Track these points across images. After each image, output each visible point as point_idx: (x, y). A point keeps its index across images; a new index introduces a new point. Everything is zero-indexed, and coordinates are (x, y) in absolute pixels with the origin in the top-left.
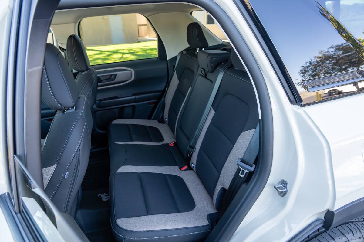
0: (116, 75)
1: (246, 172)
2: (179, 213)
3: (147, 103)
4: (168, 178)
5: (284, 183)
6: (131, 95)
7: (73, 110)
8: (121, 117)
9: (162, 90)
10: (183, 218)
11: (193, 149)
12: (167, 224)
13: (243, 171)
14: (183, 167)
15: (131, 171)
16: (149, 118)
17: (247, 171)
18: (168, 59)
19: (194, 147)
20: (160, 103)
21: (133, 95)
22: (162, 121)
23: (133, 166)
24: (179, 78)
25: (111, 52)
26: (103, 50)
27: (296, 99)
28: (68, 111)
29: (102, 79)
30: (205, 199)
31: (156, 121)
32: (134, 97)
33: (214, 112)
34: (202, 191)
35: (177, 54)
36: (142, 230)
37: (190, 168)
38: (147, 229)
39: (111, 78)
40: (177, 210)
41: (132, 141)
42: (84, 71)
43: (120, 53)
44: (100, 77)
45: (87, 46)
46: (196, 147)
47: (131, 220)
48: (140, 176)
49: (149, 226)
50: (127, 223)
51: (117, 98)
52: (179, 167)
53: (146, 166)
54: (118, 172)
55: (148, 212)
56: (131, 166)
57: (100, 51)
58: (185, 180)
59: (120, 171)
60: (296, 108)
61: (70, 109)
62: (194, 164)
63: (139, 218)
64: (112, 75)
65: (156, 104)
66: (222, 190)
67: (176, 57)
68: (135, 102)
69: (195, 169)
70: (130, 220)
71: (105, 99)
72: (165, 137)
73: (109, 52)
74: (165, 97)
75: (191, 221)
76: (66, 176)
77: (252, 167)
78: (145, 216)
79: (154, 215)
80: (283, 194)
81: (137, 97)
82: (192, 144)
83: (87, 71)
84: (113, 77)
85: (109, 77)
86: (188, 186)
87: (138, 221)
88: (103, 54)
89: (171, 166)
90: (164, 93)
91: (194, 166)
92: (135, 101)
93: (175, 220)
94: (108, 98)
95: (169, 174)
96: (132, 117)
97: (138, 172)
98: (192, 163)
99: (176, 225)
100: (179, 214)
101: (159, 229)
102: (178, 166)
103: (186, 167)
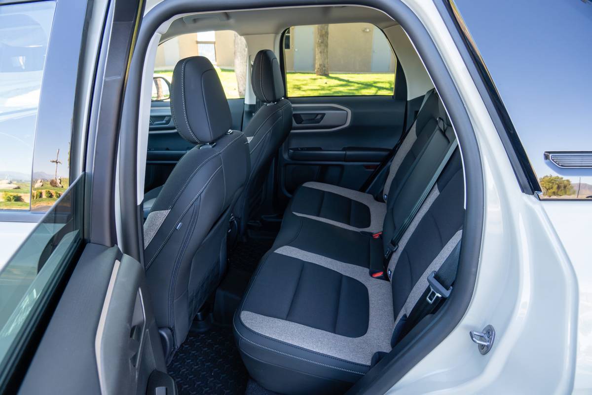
0: (324, 114)
1: (437, 297)
2: (333, 334)
3: (363, 165)
4: (344, 281)
5: (489, 332)
6: (341, 149)
7: (211, 146)
8: (321, 180)
9: (391, 148)
10: (333, 342)
11: (393, 247)
12: (305, 340)
13: (433, 294)
14: (378, 272)
15: (294, 256)
16: (363, 190)
17: (440, 296)
18: (409, 99)
19: (396, 243)
20: (384, 169)
21: (344, 149)
22: (379, 198)
23: (300, 250)
24: (418, 133)
25: (362, 84)
26: (351, 80)
27: (531, 184)
28: (205, 147)
29: (303, 119)
30: (385, 329)
31: (371, 196)
32: (344, 152)
33: (439, 193)
34: (388, 316)
35: (424, 93)
36: (267, 335)
37: (385, 277)
38: (274, 337)
39: (315, 119)
40: (334, 328)
41: (318, 215)
42: (270, 102)
43: (376, 87)
44: (302, 116)
45: (330, 72)
46: (399, 245)
47: (260, 317)
48: (303, 265)
49: (278, 333)
50: (252, 320)
51: (320, 149)
52: (370, 271)
53: (319, 256)
54: (275, 252)
55: (289, 316)
56: (298, 249)
57: (348, 81)
58: (370, 292)
59: (280, 251)
60: (529, 200)
61: (208, 144)
62: (391, 272)
63: (272, 319)
64: (318, 114)
65: (378, 169)
66: (404, 318)
67: (423, 97)
68: (345, 161)
69: (391, 280)
70: (258, 318)
71: (302, 149)
72: (372, 223)
73: (358, 83)
74: (392, 161)
75: (343, 350)
76: (178, 227)
77: (447, 290)
78: (281, 320)
79: (293, 323)
80: (485, 350)
81: (349, 153)
82: (396, 239)
83: (274, 102)
84: (319, 117)
85: (313, 117)
86: (370, 302)
87: (268, 322)
88: (349, 86)
89: (358, 266)
90: (392, 153)
91: (390, 275)
92: (345, 158)
93: (320, 339)
94: (307, 148)
95: (349, 276)
96: (338, 184)
97: (304, 260)
98: (389, 270)
99: (317, 346)
100: (330, 335)
101: (290, 342)
102: (369, 268)
103: (380, 274)
